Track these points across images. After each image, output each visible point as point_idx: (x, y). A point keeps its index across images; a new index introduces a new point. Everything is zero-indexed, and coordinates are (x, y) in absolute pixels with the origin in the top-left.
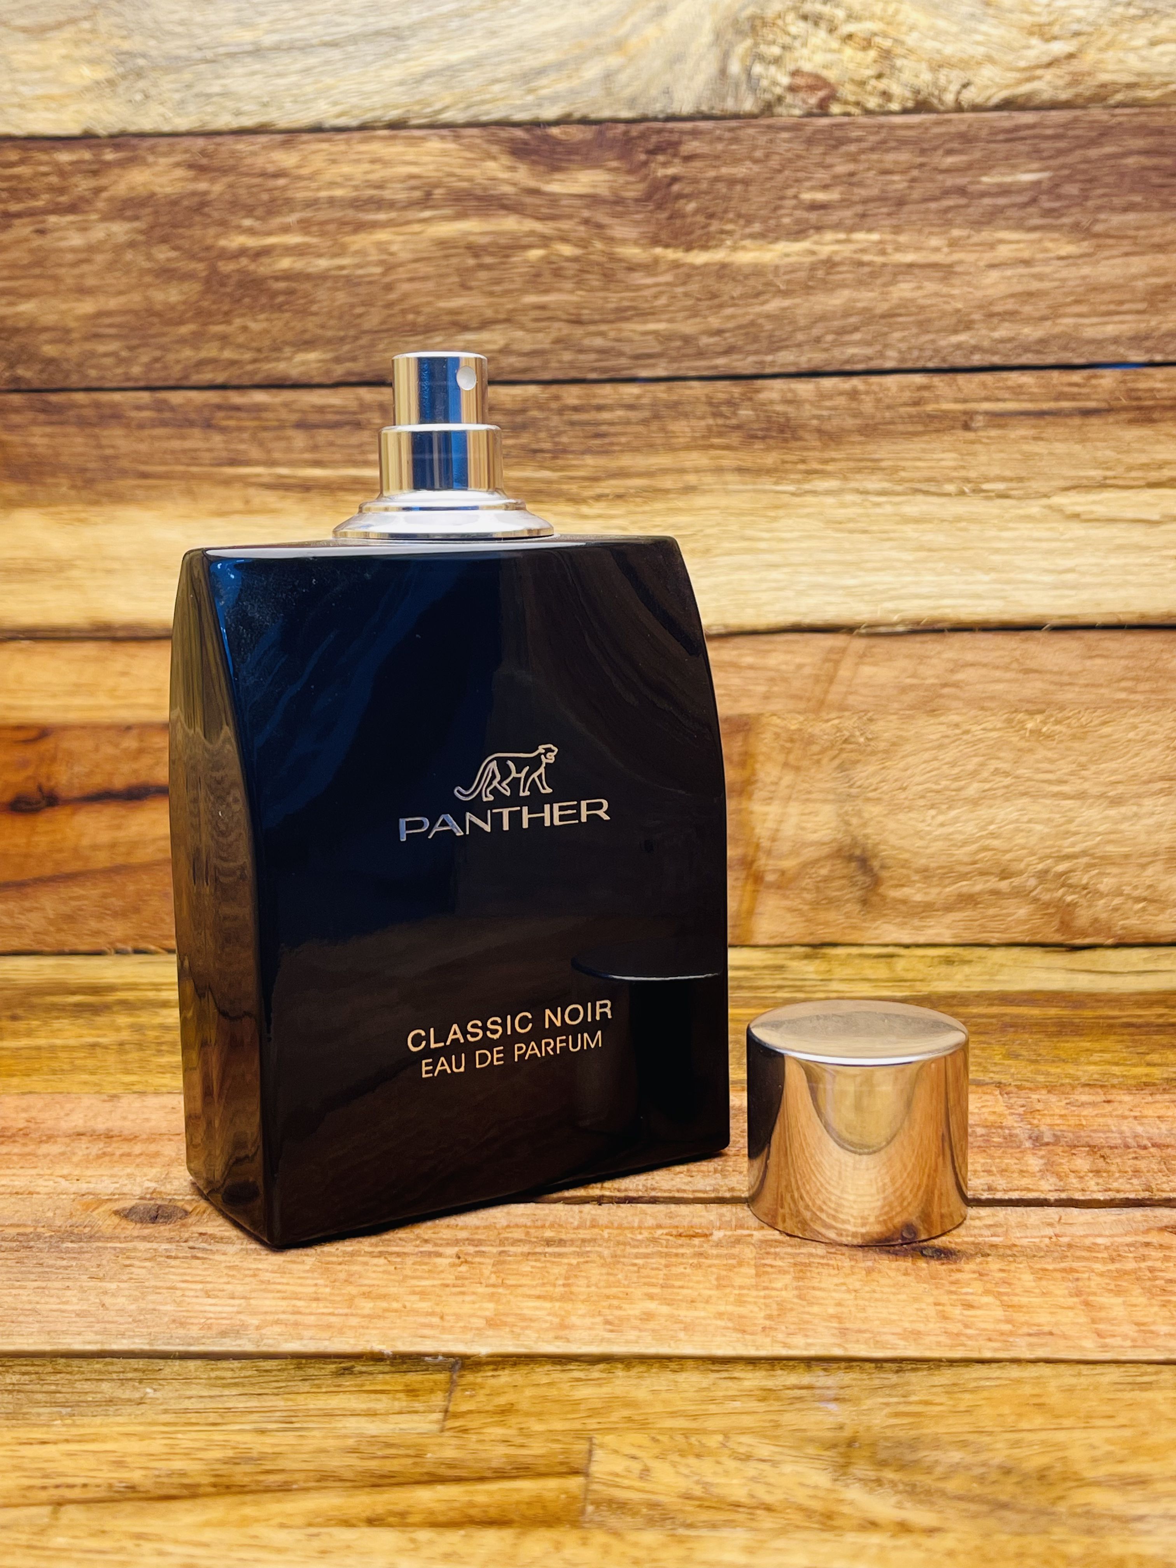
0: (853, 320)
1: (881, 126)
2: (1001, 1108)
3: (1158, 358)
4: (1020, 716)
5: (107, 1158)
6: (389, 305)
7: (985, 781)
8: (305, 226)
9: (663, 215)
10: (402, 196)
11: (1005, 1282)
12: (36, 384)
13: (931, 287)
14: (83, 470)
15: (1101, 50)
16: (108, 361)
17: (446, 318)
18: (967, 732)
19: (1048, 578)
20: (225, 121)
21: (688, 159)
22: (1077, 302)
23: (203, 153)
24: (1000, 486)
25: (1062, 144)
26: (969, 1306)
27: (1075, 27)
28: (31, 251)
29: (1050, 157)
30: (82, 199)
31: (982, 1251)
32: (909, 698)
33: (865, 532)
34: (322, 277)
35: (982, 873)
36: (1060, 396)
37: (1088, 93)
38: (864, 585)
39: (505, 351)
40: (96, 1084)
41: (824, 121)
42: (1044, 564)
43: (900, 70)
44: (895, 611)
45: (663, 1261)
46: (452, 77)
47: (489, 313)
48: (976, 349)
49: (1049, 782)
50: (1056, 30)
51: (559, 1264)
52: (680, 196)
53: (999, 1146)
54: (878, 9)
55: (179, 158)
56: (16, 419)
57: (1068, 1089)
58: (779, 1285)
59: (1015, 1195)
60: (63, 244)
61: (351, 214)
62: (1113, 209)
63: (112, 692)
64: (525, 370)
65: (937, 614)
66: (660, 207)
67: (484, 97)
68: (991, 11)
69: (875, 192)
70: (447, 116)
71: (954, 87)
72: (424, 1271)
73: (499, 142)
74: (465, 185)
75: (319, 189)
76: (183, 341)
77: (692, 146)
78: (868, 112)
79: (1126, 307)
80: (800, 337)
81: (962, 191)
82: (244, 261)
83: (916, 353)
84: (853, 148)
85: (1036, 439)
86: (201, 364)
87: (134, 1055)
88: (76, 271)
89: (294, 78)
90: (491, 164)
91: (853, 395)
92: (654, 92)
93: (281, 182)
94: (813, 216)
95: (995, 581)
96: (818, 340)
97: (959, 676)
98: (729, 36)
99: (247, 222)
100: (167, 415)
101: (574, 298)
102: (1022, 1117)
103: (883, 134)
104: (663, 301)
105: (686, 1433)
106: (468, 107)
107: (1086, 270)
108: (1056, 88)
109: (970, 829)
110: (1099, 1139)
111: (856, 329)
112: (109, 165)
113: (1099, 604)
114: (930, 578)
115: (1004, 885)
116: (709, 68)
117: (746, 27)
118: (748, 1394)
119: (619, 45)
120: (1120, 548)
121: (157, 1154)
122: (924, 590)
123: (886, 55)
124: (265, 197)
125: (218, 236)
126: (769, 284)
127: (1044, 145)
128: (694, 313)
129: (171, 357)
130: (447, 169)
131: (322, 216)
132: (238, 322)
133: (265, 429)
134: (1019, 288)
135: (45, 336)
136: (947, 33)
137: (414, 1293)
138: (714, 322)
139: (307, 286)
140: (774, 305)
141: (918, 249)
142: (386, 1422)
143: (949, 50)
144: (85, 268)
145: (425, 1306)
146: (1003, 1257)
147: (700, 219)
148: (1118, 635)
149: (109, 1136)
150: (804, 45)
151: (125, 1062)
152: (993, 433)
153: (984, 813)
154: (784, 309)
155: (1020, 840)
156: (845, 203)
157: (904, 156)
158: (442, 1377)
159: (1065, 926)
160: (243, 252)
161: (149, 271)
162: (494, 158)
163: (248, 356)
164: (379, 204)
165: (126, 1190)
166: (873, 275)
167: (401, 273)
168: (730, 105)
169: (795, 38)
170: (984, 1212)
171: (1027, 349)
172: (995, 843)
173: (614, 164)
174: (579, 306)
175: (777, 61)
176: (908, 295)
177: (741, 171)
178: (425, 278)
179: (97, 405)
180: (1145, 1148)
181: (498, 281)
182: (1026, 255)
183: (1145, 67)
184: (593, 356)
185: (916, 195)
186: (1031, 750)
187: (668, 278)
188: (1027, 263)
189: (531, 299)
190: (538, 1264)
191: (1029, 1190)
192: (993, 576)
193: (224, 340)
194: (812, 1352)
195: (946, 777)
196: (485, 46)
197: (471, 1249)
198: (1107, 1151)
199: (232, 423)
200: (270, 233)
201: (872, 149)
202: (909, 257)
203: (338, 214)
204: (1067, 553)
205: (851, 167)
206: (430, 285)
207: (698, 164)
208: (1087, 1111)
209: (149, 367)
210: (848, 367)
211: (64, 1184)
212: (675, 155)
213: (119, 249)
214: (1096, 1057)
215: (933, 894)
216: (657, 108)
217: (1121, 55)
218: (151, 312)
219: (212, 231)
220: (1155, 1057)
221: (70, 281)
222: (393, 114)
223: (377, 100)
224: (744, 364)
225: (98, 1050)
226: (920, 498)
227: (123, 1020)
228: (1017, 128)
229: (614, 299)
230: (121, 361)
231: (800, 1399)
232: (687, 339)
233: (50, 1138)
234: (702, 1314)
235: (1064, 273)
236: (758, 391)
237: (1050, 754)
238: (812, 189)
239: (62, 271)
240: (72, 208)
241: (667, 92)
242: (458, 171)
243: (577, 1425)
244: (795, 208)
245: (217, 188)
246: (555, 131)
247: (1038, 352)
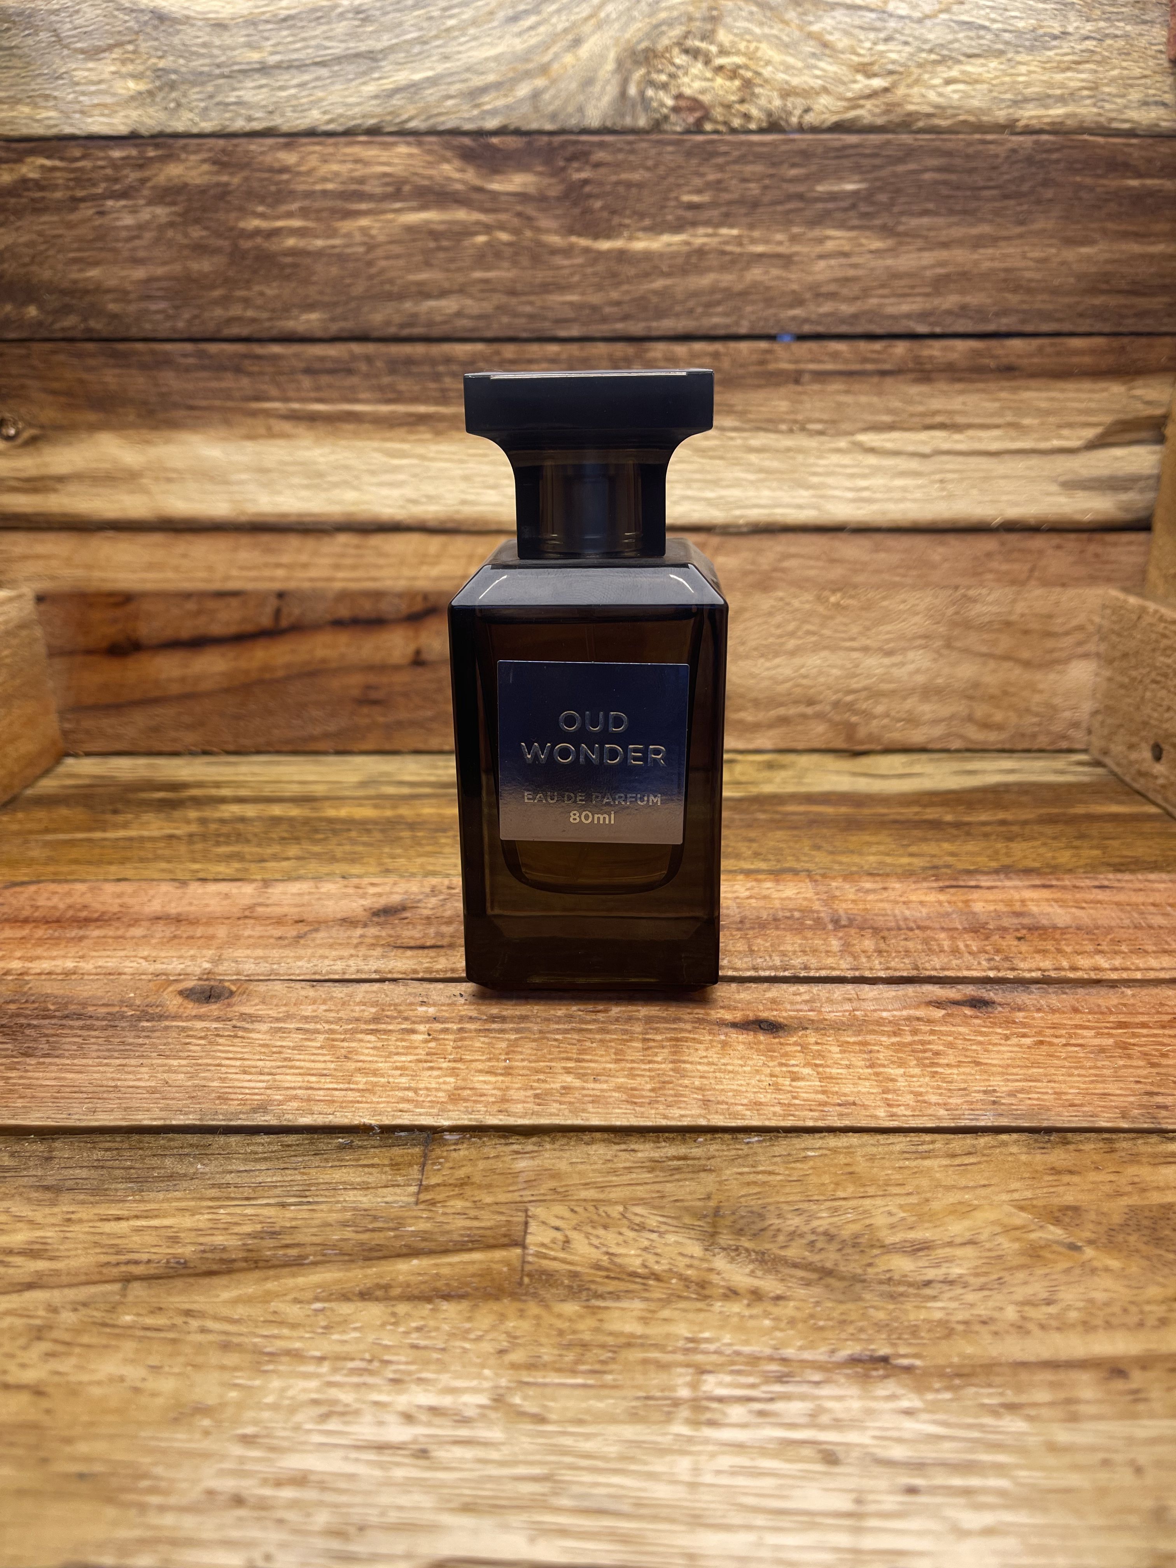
0: (718, 296)
1: (742, 143)
2: (810, 894)
3: (938, 330)
4: (826, 593)
5: (176, 941)
6: (371, 277)
7: (800, 638)
8: (304, 213)
9: (577, 211)
10: (378, 190)
11: (820, 1055)
12: (105, 334)
13: (775, 272)
14: (145, 403)
15: (909, 86)
16: (159, 317)
17: (414, 289)
18: (788, 604)
19: (850, 495)
20: (239, 124)
21: (597, 165)
22: (882, 286)
23: (224, 151)
24: (819, 427)
25: (877, 161)
26: (795, 1078)
27: (890, 67)
28: (95, 228)
29: (868, 172)
30: (131, 187)
31: (802, 1025)
32: (750, 579)
33: (721, 458)
34: (319, 254)
35: (796, 702)
36: (865, 360)
37: (897, 120)
38: (721, 497)
39: (459, 314)
40: (170, 871)
41: (700, 138)
42: (848, 484)
43: (758, 96)
44: (741, 517)
45: (576, 1036)
46: (416, 93)
47: (446, 285)
48: (806, 320)
49: (844, 640)
50: (876, 68)
51: (503, 1040)
52: (590, 196)
53: (810, 928)
54: (742, 46)
55: (204, 155)
56: (91, 362)
57: (856, 877)
58: (659, 1059)
59: (823, 973)
60: (119, 223)
61: (339, 204)
62: (912, 214)
63: (176, 569)
64: (473, 330)
65: (770, 519)
66: (575, 204)
67: (439, 110)
68: (827, 52)
69: (735, 196)
70: (412, 125)
71: (797, 112)
72: (403, 1047)
73: (453, 148)
74: (426, 183)
75: (314, 183)
76: (216, 302)
77: (600, 155)
78: (733, 131)
79: (917, 290)
80: (678, 308)
81: (800, 197)
82: (259, 240)
83: (762, 323)
84: (720, 160)
85: (847, 392)
86: (230, 321)
87: (199, 846)
88: (129, 245)
89: (293, 91)
90: (446, 167)
91: (716, 355)
92: (570, 109)
93: (285, 177)
94: (689, 215)
95: (814, 496)
96: (691, 311)
97: (786, 564)
98: (628, 64)
99: (260, 209)
100: (207, 362)
101: (510, 274)
102: (826, 903)
103: (744, 149)
104: (576, 278)
105: (597, 1203)
106: (429, 118)
107: (889, 262)
108: (874, 115)
109: (788, 672)
110: (880, 922)
111: (718, 303)
112: (151, 159)
113: (884, 513)
114: (766, 493)
115: (809, 711)
116: (612, 91)
117: (641, 58)
118: (641, 1166)
119: (544, 70)
120: (903, 474)
121: (212, 937)
122: (763, 502)
123: (748, 84)
124: (273, 188)
125: (238, 219)
126: (656, 267)
127: (865, 161)
128: (599, 288)
129: (207, 315)
130: (412, 170)
131: (317, 205)
132: (257, 288)
133: (281, 373)
134: (839, 274)
135: (109, 296)
136: (793, 68)
137: (397, 1068)
138: (615, 295)
139: (308, 261)
140: (659, 284)
141: (766, 242)
142: (376, 1196)
143: (795, 81)
144: (137, 243)
145: (404, 1080)
146: (817, 1030)
147: (605, 214)
148: (896, 536)
149: (178, 920)
150: (686, 74)
151: (193, 852)
152: (816, 387)
153: (797, 661)
154: (666, 288)
155: (822, 680)
156: (714, 204)
157: (759, 168)
158: (417, 1150)
159: (850, 737)
160: (257, 232)
161: (187, 246)
162: (448, 161)
163: (265, 315)
164: (361, 196)
165: (189, 970)
166: (733, 262)
167: (380, 252)
168: (628, 121)
169: (678, 67)
170: (803, 988)
171: (843, 321)
172: (805, 682)
173: (540, 169)
174: (514, 281)
175: (664, 86)
176: (759, 278)
177: (636, 176)
178: (397, 257)
179: (153, 353)
180: (911, 930)
181: (452, 260)
182: (847, 248)
183: (941, 100)
184: (523, 320)
185: (766, 199)
186: (832, 618)
187: (579, 260)
188: (846, 255)
189: (478, 275)
190: (486, 1040)
191: (833, 969)
192: (811, 492)
193: (246, 302)
194: (685, 1122)
195: (772, 635)
196: (440, 68)
197: (439, 1026)
198: (885, 933)
199: (256, 369)
200: (278, 218)
201: (735, 162)
202: (760, 249)
203: (329, 203)
204: (864, 476)
205: (719, 176)
206: (401, 262)
207: (603, 170)
208: (871, 897)
209: (190, 322)
210: (713, 333)
211: (144, 964)
212: (587, 162)
213: (162, 228)
214: (874, 849)
215: (762, 716)
216: (573, 122)
217: (923, 91)
218: (189, 279)
219: (233, 215)
220: (913, 849)
221: (126, 254)
222: (371, 122)
223: (357, 110)
224: (636, 328)
225: (174, 841)
226: (762, 434)
227: (193, 814)
228: (845, 147)
229: (541, 275)
230: (169, 317)
231: (678, 1169)
232: (594, 308)
233: (135, 922)
234: (605, 1086)
235: (873, 264)
236: (647, 351)
237: (845, 620)
238: (690, 192)
239: (120, 245)
240: (124, 195)
241: (581, 109)
242: (421, 171)
243: (516, 1197)
244: (675, 207)
245: (236, 180)
246: (495, 140)
247: (851, 324)
